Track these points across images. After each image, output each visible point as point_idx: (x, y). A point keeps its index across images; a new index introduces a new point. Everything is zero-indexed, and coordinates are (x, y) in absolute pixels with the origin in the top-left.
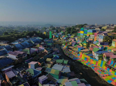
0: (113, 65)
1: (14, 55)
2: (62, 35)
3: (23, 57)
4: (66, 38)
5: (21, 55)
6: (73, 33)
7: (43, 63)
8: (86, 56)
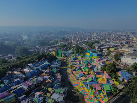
0: (98, 95)
1: (25, 86)
2: (71, 54)
3: (32, 87)
4: (74, 59)
5: (30, 86)
6: (81, 53)
7: (46, 93)
8: (82, 84)
